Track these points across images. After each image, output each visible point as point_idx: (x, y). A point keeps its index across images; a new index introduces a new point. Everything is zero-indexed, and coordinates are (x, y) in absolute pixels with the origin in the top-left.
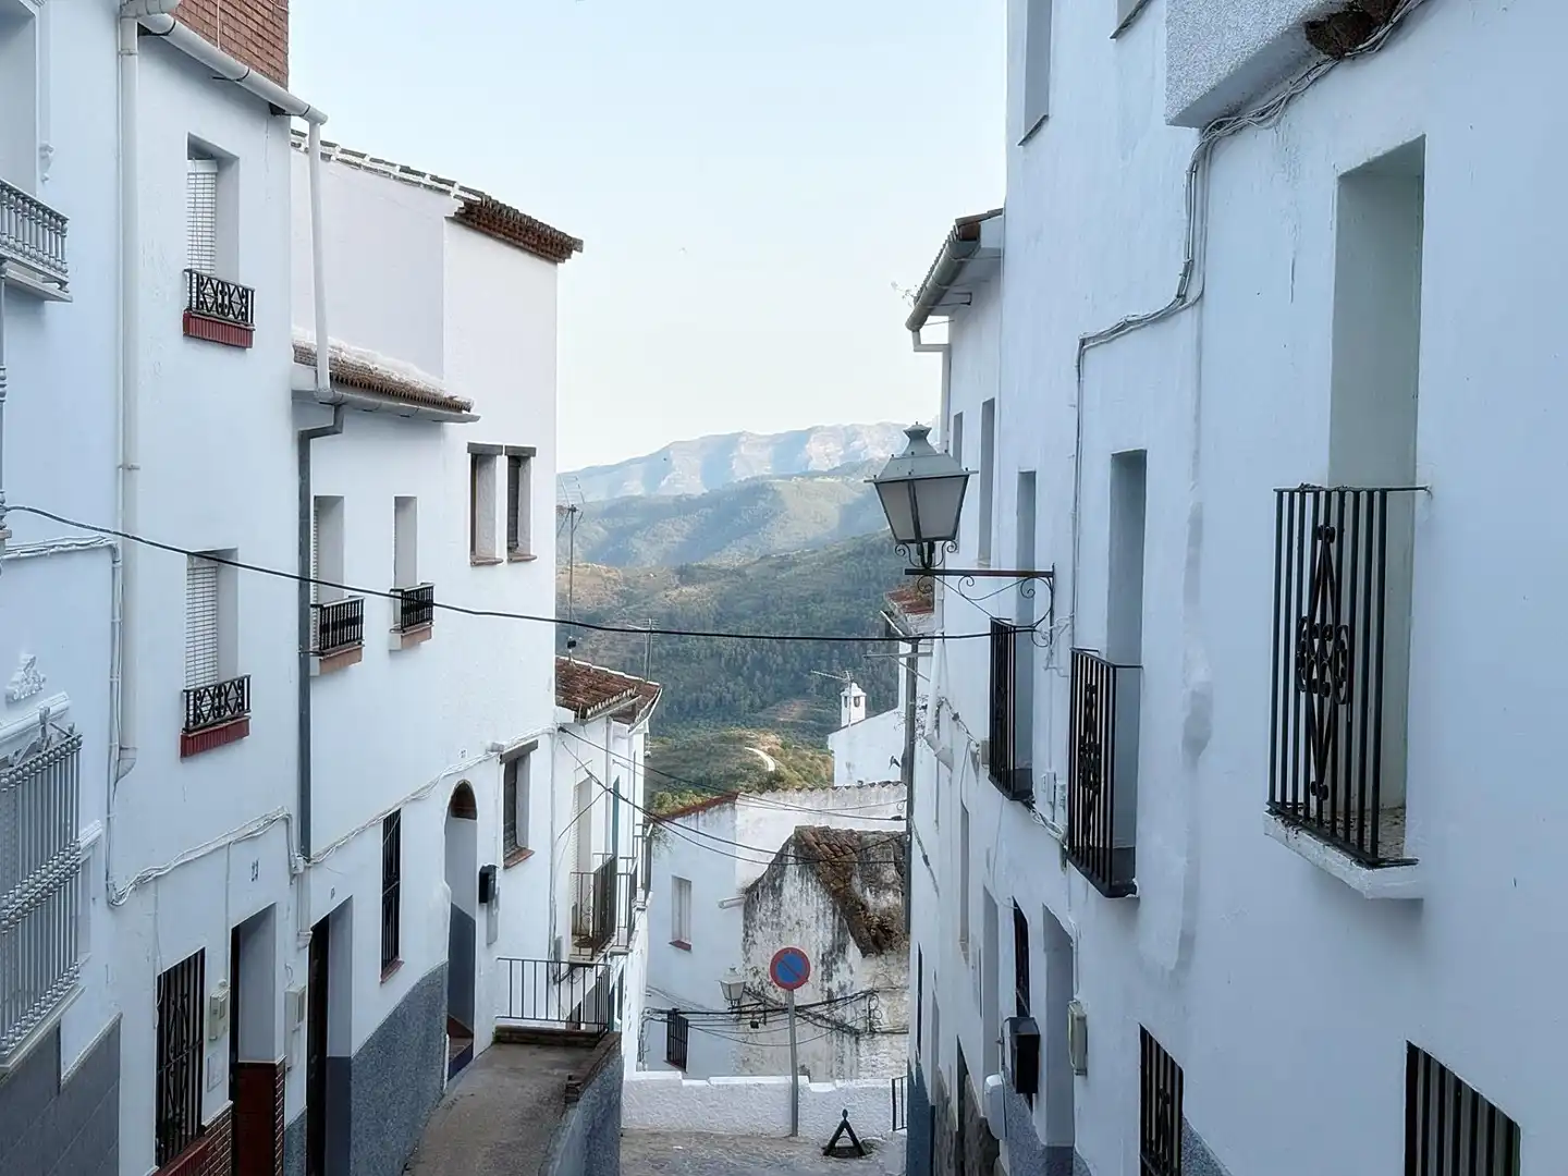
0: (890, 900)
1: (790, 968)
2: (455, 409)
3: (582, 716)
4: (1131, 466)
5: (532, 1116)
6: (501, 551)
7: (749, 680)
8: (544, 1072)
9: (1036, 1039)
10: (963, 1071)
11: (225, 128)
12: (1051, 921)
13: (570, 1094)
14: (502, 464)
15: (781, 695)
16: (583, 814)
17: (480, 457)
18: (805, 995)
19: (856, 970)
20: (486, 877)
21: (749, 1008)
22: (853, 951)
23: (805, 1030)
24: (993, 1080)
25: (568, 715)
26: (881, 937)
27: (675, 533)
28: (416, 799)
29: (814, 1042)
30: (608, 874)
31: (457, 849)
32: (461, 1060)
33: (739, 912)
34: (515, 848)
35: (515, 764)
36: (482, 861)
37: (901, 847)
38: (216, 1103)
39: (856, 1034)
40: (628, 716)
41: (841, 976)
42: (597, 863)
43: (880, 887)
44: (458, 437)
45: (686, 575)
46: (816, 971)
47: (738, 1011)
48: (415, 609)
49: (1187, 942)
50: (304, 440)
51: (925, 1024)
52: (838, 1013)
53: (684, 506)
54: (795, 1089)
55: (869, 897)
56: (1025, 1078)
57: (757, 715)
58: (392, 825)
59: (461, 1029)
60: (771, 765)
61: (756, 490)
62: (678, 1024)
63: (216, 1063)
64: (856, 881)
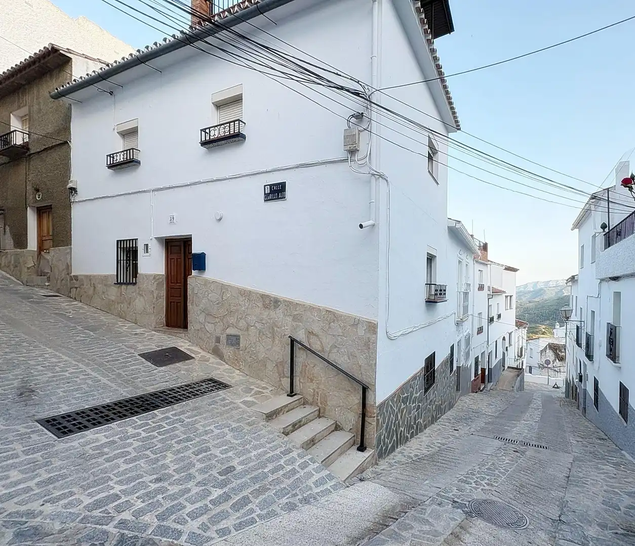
0: (563, 354)
1: (548, 362)
2: (504, 292)
3: (519, 328)
4: (593, 312)
5: (513, 377)
6: (509, 308)
7: (540, 317)
8: (515, 373)
9: (582, 376)
10: (573, 379)
11: (481, 267)
12: (584, 362)
13: (518, 376)
14: (509, 297)
15: (545, 320)
16: (518, 341)
17: (506, 297)
18: (549, 366)
19: (558, 363)
20: (507, 347)
21: (541, 367)
22: (557, 361)
23: (549, 370)
24: (577, 380)
25: (517, 328)
26: (562, 359)
27: (528, 296)
28: (499, 338)
29: (551, 373)
30: (522, 349)
31: (503, 344)
32: (503, 370)
33: (540, 354)
34: (510, 345)
35: (510, 334)
36: (506, 346)
37: (565, 346)
38: (480, 372)
39: (558, 372)
40: (525, 328)
41: (555, 364)
42: (520, 347)
43: (562, 352)
44: (504, 295)
45: (530, 302)
46: (552, 363)
47: (540, 367)
48: (499, 316)
49: (599, 368)
50: (488, 299)
51: (568, 372)
52: (555, 369)
53: (530, 292)
54: (548, 379)
55: (560, 353)
56: (581, 380)
57: (542, 323)
58: (496, 341)
59: (504, 366)
60: (544, 330)
61: (541, 289)
62: (530, 368)
63: (480, 368)
64: (558, 351)
